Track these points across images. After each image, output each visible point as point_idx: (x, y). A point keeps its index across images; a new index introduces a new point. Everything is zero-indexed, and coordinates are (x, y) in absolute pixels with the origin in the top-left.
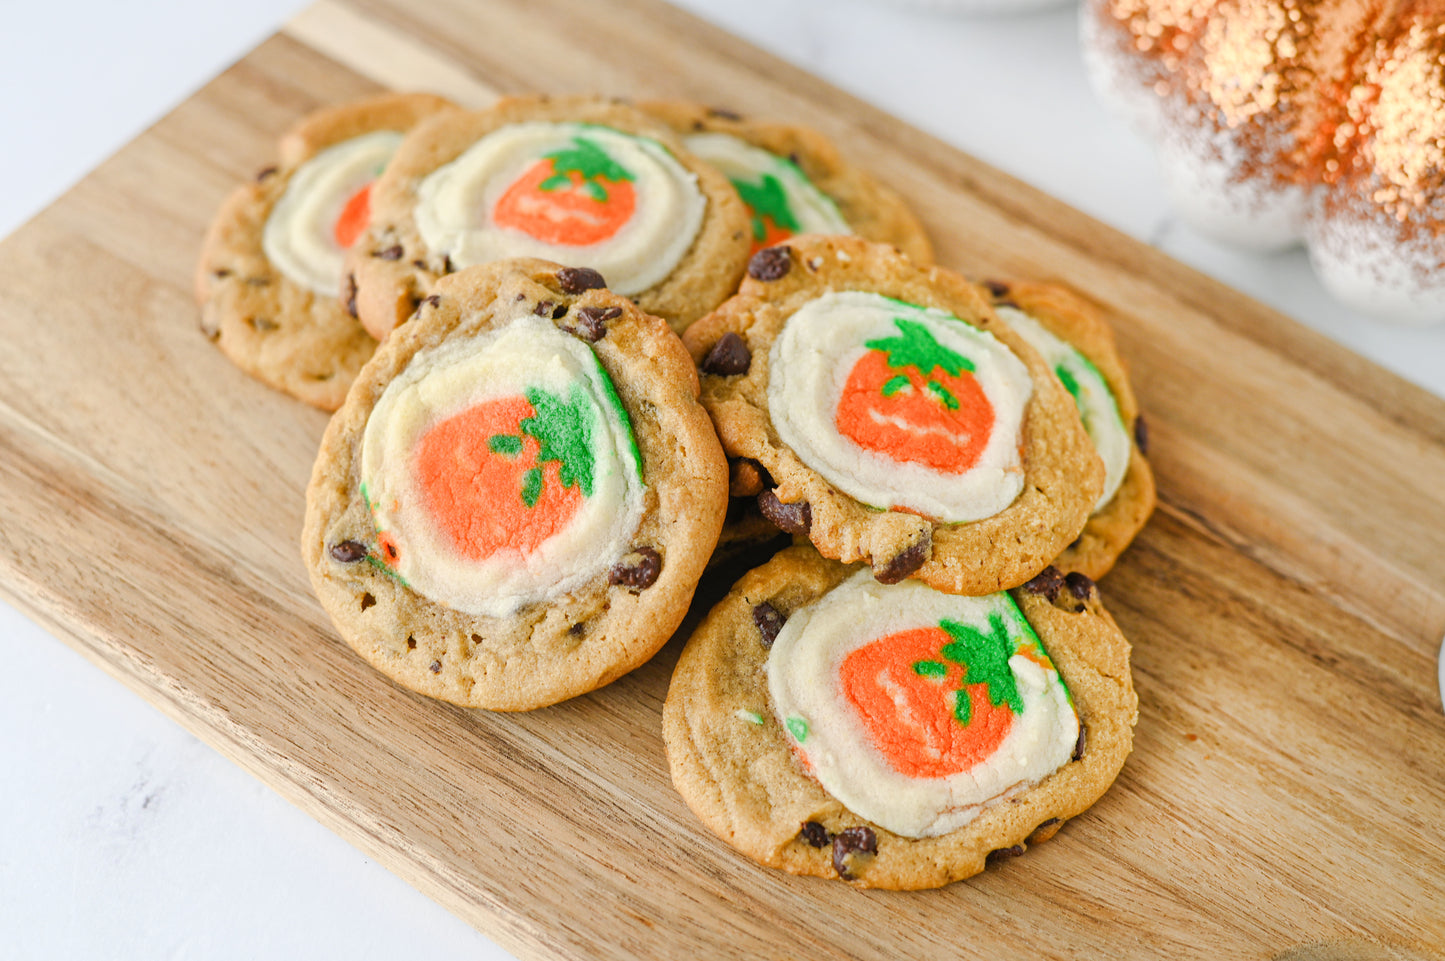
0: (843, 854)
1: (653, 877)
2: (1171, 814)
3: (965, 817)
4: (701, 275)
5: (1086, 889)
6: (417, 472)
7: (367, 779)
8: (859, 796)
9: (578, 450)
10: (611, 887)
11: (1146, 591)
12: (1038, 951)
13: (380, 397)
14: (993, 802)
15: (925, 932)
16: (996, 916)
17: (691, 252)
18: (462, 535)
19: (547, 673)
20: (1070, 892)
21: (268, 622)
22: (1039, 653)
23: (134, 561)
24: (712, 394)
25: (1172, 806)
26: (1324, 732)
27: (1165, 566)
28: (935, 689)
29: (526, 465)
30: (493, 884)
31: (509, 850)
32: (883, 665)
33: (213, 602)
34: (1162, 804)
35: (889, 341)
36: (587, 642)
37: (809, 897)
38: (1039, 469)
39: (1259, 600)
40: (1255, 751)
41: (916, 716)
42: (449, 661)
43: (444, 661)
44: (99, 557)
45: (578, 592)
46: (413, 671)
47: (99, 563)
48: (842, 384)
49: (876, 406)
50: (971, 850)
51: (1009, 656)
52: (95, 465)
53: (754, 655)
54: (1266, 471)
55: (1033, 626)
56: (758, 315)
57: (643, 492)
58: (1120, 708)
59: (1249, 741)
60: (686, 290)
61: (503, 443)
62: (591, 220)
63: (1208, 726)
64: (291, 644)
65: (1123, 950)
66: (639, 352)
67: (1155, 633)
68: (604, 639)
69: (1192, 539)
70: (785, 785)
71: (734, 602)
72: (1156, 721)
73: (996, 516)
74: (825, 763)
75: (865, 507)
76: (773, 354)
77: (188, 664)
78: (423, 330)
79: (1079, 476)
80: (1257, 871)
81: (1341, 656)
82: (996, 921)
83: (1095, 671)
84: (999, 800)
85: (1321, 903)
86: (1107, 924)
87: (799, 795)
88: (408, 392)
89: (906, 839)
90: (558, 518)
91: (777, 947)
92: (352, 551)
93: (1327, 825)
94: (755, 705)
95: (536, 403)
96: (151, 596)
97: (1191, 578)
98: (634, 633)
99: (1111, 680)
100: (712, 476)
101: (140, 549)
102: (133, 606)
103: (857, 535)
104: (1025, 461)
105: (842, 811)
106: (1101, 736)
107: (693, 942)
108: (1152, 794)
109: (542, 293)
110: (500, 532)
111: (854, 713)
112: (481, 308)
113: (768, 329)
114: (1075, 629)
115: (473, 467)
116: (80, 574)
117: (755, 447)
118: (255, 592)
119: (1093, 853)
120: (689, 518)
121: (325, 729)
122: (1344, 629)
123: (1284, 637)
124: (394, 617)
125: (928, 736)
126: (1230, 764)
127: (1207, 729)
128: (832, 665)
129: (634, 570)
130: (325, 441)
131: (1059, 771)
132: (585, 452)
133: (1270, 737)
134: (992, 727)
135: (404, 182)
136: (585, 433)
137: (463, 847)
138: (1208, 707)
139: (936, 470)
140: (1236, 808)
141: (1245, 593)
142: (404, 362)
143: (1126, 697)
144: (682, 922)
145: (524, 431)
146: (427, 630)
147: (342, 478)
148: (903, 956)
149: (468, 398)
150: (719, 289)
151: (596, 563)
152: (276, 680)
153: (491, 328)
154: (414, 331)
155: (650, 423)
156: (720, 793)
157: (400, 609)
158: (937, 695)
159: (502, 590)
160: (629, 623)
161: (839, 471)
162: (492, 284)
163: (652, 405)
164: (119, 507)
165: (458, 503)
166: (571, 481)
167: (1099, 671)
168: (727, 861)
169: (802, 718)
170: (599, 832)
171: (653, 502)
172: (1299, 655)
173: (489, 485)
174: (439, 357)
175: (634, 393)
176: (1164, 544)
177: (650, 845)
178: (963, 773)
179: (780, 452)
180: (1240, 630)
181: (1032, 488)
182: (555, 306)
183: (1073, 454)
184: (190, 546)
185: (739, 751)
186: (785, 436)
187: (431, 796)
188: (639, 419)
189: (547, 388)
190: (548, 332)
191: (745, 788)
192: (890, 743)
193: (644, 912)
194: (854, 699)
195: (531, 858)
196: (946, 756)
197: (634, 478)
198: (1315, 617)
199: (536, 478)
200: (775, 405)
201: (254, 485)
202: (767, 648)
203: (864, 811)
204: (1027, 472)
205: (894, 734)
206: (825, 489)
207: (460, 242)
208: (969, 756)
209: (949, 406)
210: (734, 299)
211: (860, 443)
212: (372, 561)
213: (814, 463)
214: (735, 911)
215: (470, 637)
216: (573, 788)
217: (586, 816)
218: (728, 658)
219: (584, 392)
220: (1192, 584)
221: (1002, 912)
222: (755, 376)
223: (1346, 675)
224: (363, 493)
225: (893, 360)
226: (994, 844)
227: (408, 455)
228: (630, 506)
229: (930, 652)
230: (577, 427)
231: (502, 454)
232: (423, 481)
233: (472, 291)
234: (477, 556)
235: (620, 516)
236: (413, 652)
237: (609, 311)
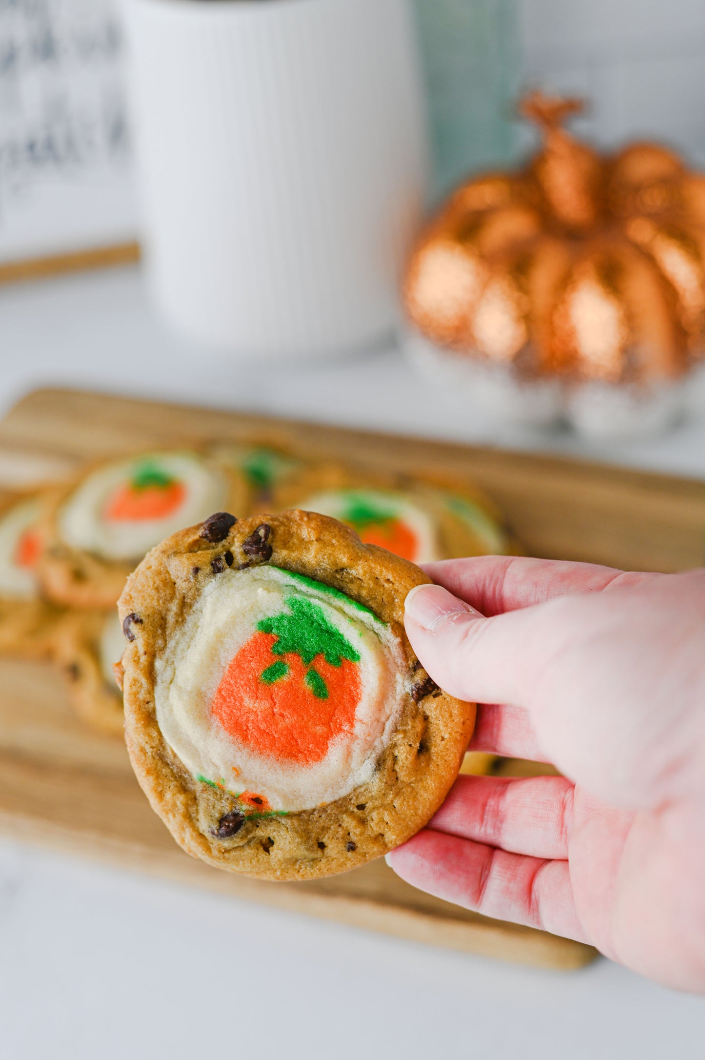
6: (231, 738)
9: (325, 637)
13: (154, 711)
19: (425, 789)
29: (300, 673)
36: (433, 750)
42: (357, 836)
43: (354, 838)
45: (402, 724)
46: (337, 862)
57: (390, 630)
61: (274, 672)
66: (304, 543)
68: (443, 739)
78: (148, 646)
88: (173, 693)
90: (350, 690)
92: (231, 823)
95: (271, 630)
98: (458, 719)
109: (204, 557)
110: (320, 730)
112: (172, 598)
115: (265, 704)
124: (298, 840)
132: (330, 634)
136: (320, 622)
142: (152, 675)
145: (279, 654)
146: (325, 829)
147: (175, 783)
149: (219, 664)
151: (398, 697)
153: (191, 606)
154: (142, 653)
155: (351, 581)
157: (297, 832)
159: (355, 763)
160: (451, 716)
162: (162, 576)
163: (342, 569)
165: (277, 736)
166: (339, 659)
171: (399, 629)
173: (288, 707)
174: (174, 653)
175: (325, 571)
182: (223, 558)
188: (343, 585)
189: (271, 614)
190: (236, 578)
197: (377, 626)
199: (315, 677)
212: (250, 818)
215: (356, 810)
219: (296, 597)
224: (202, 780)
227: (213, 733)
228: (389, 645)
230: (312, 623)
231: (278, 680)
232: (240, 740)
233: (153, 592)
234: (319, 757)
235: (388, 656)
236: (327, 851)
237: (262, 532)
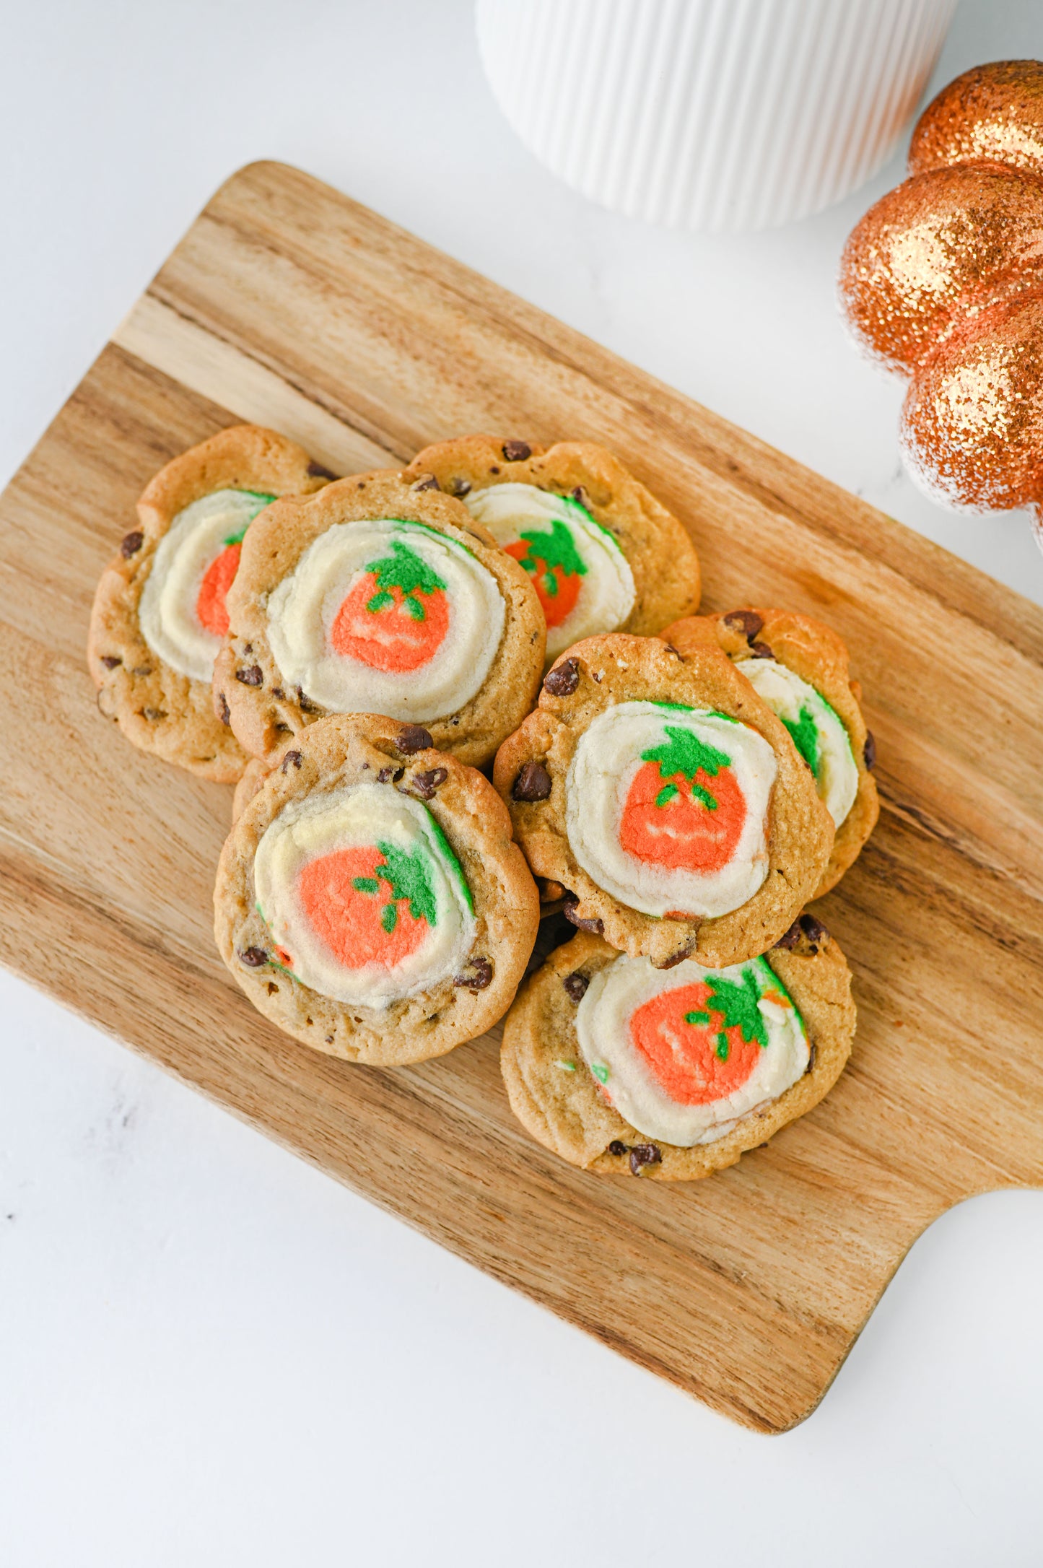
0: (637, 1166)
1: (501, 1180)
2: (880, 1093)
3: (725, 1130)
4: (507, 687)
5: (814, 1162)
6: (300, 903)
7: (288, 1118)
8: (648, 1122)
9: (421, 891)
10: (472, 1191)
11: (870, 890)
12: (779, 1216)
13: (262, 835)
14: (746, 1117)
15: (698, 1208)
16: (749, 1190)
17: (497, 660)
18: (339, 948)
19: (413, 1046)
20: (803, 1165)
21: (197, 987)
22: (781, 994)
23: (86, 941)
24: (522, 821)
25: (881, 1086)
26: (1002, 1009)
27: (886, 864)
28: (701, 1034)
29: (383, 902)
30: (388, 1196)
31: (397, 1168)
32: (662, 1020)
33: (152, 972)
34: (874, 1085)
35: (661, 749)
36: (441, 1025)
37: (615, 1186)
38: (780, 854)
39: (959, 891)
40: (946, 1031)
41: (688, 1058)
42: (339, 1036)
43: (336, 1035)
44: (58, 940)
45: (431, 992)
46: (314, 1038)
47: (58, 946)
48: (624, 801)
49: (651, 819)
50: (729, 1153)
51: (757, 999)
52: (39, 852)
53: (566, 1012)
54: (972, 760)
55: (776, 974)
56: (555, 737)
57: (475, 923)
58: (841, 1028)
59: (943, 1023)
60: (495, 705)
61: (365, 885)
62: (413, 642)
63: (912, 1012)
64: (216, 1005)
65: (840, 1210)
66: (463, 810)
67: (875, 930)
68: (453, 1025)
69: (909, 836)
70: (593, 1115)
71: (549, 976)
72: (872, 1012)
73: (746, 905)
74: (622, 1099)
75: (645, 916)
76: (569, 782)
77: (141, 1030)
78: (291, 788)
79: (812, 848)
80: (942, 1136)
81: (1020, 938)
82: (749, 1195)
83: (823, 1003)
84: (750, 1115)
85: (988, 1159)
86: (829, 1190)
87: (604, 1123)
88: (283, 836)
89: (683, 1148)
90: (411, 941)
91: (592, 1228)
92: (256, 956)
93: (997, 1092)
94: (568, 1056)
95: (386, 855)
96: (104, 972)
97: (905, 875)
98: (473, 1019)
99: (836, 1007)
100: (526, 907)
101: (88, 929)
102: (92, 983)
103: (639, 943)
104: (770, 844)
105: (636, 1134)
106: (826, 1054)
107: (533, 1230)
108: (867, 1077)
109: (382, 761)
110: (368, 949)
111: (641, 1059)
112: (334, 769)
113: (563, 755)
114: (809, 971)
115: (343, 903)
116: (47, 957)
117: (559, 873)
118: (182, 960)
119: (820, 1131)
120: (510, 942)
121: (253, 1079)
122: (1024, 911)
123: (977, 924)
124: (295, 1007)
125: (697, 1073)
126: (926, 1045)
127: (911, 1015)
128: (624, 1021)
129: (472, 981)
130: (222, 863)
131: (794, 1085)
132: (428, 892)
133: (959, 1018)
134: (744, 1060)
135: (253, 595)
136: (426, 879)
137: (364, 1168)
138: (912, 994)
139: (699, 870)
140: (929, 1083)
141: (949, 885)
142: (278, 810)
143: (847, 1018)
144: (524, 1214)
145: (379, 876)
146: (320, 1014)
147: (240, 893)
148: (683, 1228)
149: (332, 845)
150: (522, 700)
151: (443, 972)
152: (209, 1038)
153: (345, 786)
154: (284, 789)
155: (476, 865)
156: (546, 1122)
157: (298, 1001)
158: (703, 1038)
159: (374, 991)
160: (471, 1014)
161: (623, 887)
162: (342, 746)
163: (476, 853)
164: (65, 890)
165: (333, 928)
166: (419, 915)
167: (826, 1000)
168: (554, 1162)
169: (604, 1066)
170: (461, 1147)
171: (483, 927)
172: (987, 940)
173: (356, 917)
174: (306, 808)
175: (462, 842)
176: (885, 844)
177: (497, 1154)
178: (723, 1099)
179: (578, 878)
180: (942, 921)
181: (775, 873)
182: (394, 773)
183: (808, 831)
184: (126, 923)
185: (558, 1089)
186: (582, 863)
187: (337, 1128)
188: (467, 863)
189: (394, 844)
190: (389, 797)
191: (564, 1117)
192: (669, 1079)
193: (497, 1210)
194: (641, 1046)
195: (413, 1173)
196: (711, 1085)
197: (467, 913)
198: (1003, 902)
199: (392, 912)
200: (571, 831)
201: (166, 858)
202: (574, 1007)
203: (651, 1133)
204: (771, 855)
205: (672, 1073)
206: (614, 910)
207: (308, 677)
208: (728, 1084)
209: (709, 807)
210: (533, 716)
211: (639, 855)
212: (272, 965)
213: (604, 885)
214: (562, 1202)
215: (353, 1019)
216: (438, 1111)
217: (450, 1134)
218: (546, 1016)
219: (423, 849)
220: (906, 880)
221: (753, 1187)
222: (555, 803)
223: (1023, 955)
224: (259, 910)
225: (664, 769)
226: (746, 1148)
227: (290, 888)
228: (466, 932)
229: (697, 1004)
230: (420, 875)
231: (364, 893)
232: (305, 910)
233: (326, 752)
234: (353, 965)
235: (458, 939)
236: (311, 1028)
237: (437, 777)
